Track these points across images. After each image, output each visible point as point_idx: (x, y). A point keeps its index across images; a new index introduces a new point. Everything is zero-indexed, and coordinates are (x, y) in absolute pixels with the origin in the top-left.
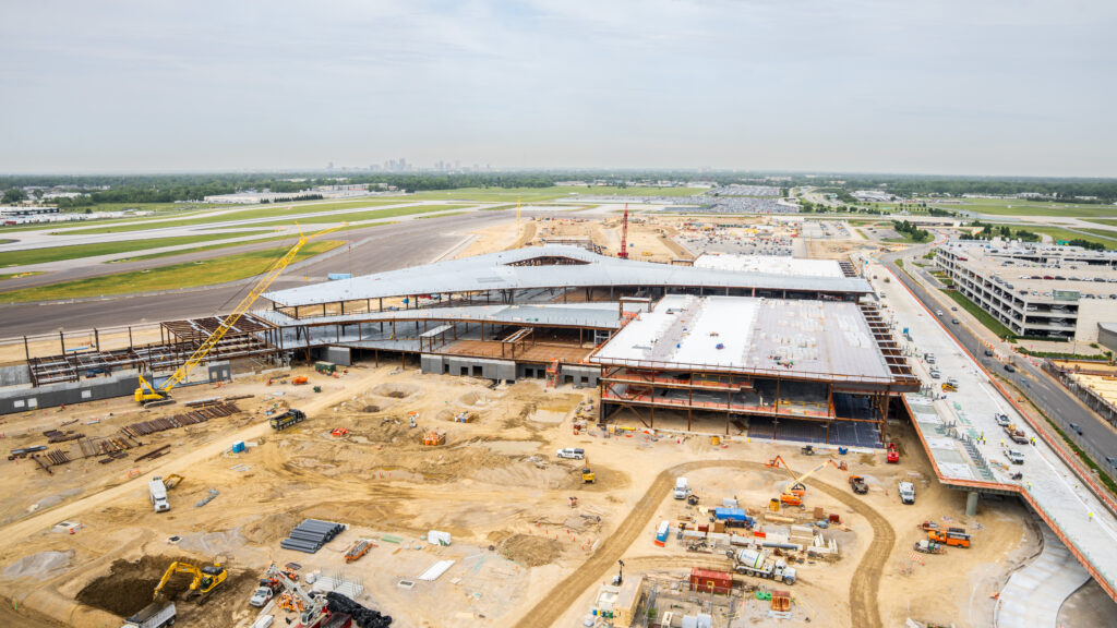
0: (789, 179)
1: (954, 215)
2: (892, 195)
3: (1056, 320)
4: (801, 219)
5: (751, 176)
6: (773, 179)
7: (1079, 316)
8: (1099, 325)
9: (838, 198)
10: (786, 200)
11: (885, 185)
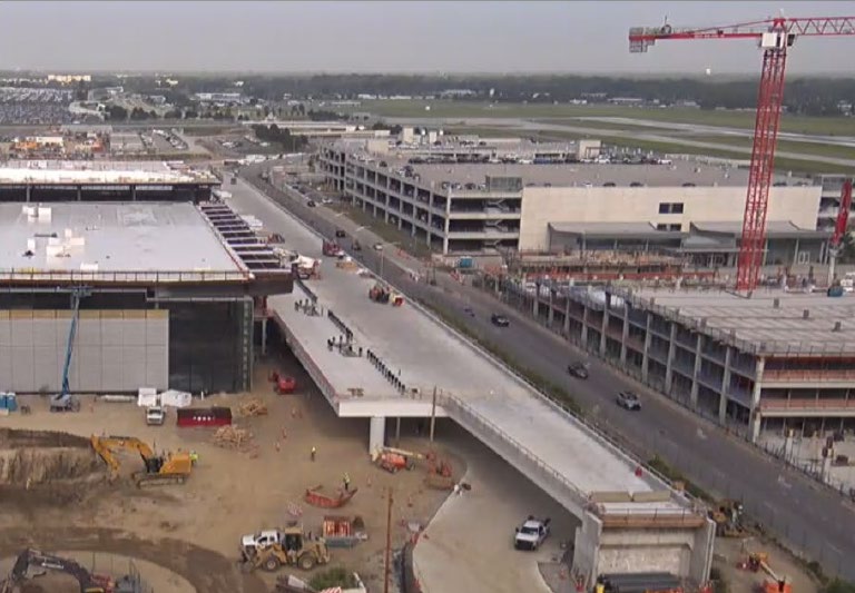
0: (87, 78)
1: (345, 118)
2: (252, 98)
3: (493, 224)
4: (107, 128)
5: (26, 74)
6: (60, 79)
7: (523, 215)
8: (549, 226)
9: (167, 101)
10: (83, 105)
11: (241, 83)
